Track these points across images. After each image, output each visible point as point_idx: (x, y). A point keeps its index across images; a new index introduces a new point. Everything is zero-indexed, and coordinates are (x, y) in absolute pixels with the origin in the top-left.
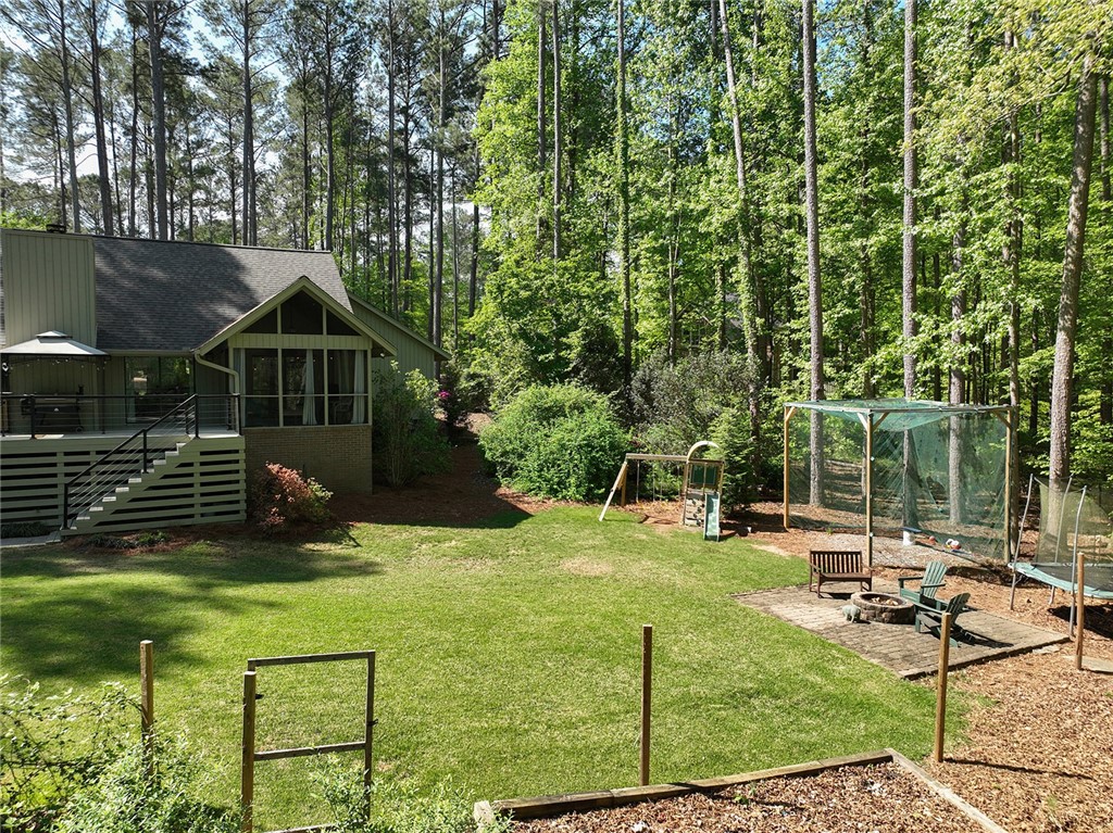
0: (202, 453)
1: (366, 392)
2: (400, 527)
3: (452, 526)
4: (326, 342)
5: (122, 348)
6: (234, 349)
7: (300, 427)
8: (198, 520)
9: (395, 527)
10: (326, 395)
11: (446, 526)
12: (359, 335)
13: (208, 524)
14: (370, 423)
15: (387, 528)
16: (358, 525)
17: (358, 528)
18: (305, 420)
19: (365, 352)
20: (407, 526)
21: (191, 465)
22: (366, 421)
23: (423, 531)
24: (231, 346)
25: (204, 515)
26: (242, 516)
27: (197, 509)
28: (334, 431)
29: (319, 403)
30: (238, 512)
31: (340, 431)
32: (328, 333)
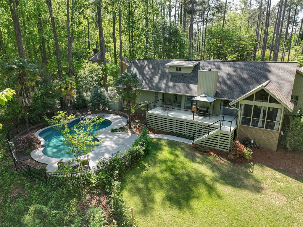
0: (221, 134)
1: (280, 121)
4: (268, 105)
7: (256, 127)
18: (258, 126)
19: (282, 109)
21: (218, 136)
22: (278, 130)
25: (219, 148)
26: (228, 151)
27: (218, 146)
28: (266, 130)
29: (263, 122)
30: (227, 149)
31: (268, 131)
32: (269, 102)
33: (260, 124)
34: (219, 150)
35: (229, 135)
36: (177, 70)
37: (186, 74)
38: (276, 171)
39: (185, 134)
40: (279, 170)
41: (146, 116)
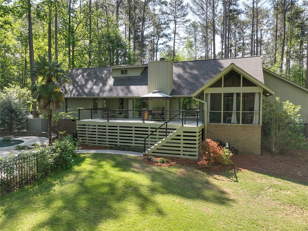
0: (184, 132)
1: (260, 111)
2: (264, 175)
3: (294, 181)
4: (242, 90)
5: (177, 95)
6: (206, 94)
7: (229, 124)
8: (182, 156)
9: (261, 175)
10: (241, 112)
11: (290, 180)
12: (257, 86)
13: (184, 158)
14: (261, 124)
15: (257, 175)
16: (243, 170)
17: (243, 172)
18: (232, 122)
19: (260, 93)
20: (267, 176)
21: (180, 136)
22: (259, 124)
23: (275, 181)
24: (205, 92)
25: (184, 155)
26: (197, 157)
27: (181, 153)
28: (244, 126)
29: (238, 114)
30: (195, 156)
31: (246, 127)
32: (243, 86)
33: (234, 118)
34: (183, 159)
35: (196, 132)
36: (122, 73)
37: (133, 77)
38: (272, 176)
39: (133, 145)
40: (275, 175)
41: (77, 126)
